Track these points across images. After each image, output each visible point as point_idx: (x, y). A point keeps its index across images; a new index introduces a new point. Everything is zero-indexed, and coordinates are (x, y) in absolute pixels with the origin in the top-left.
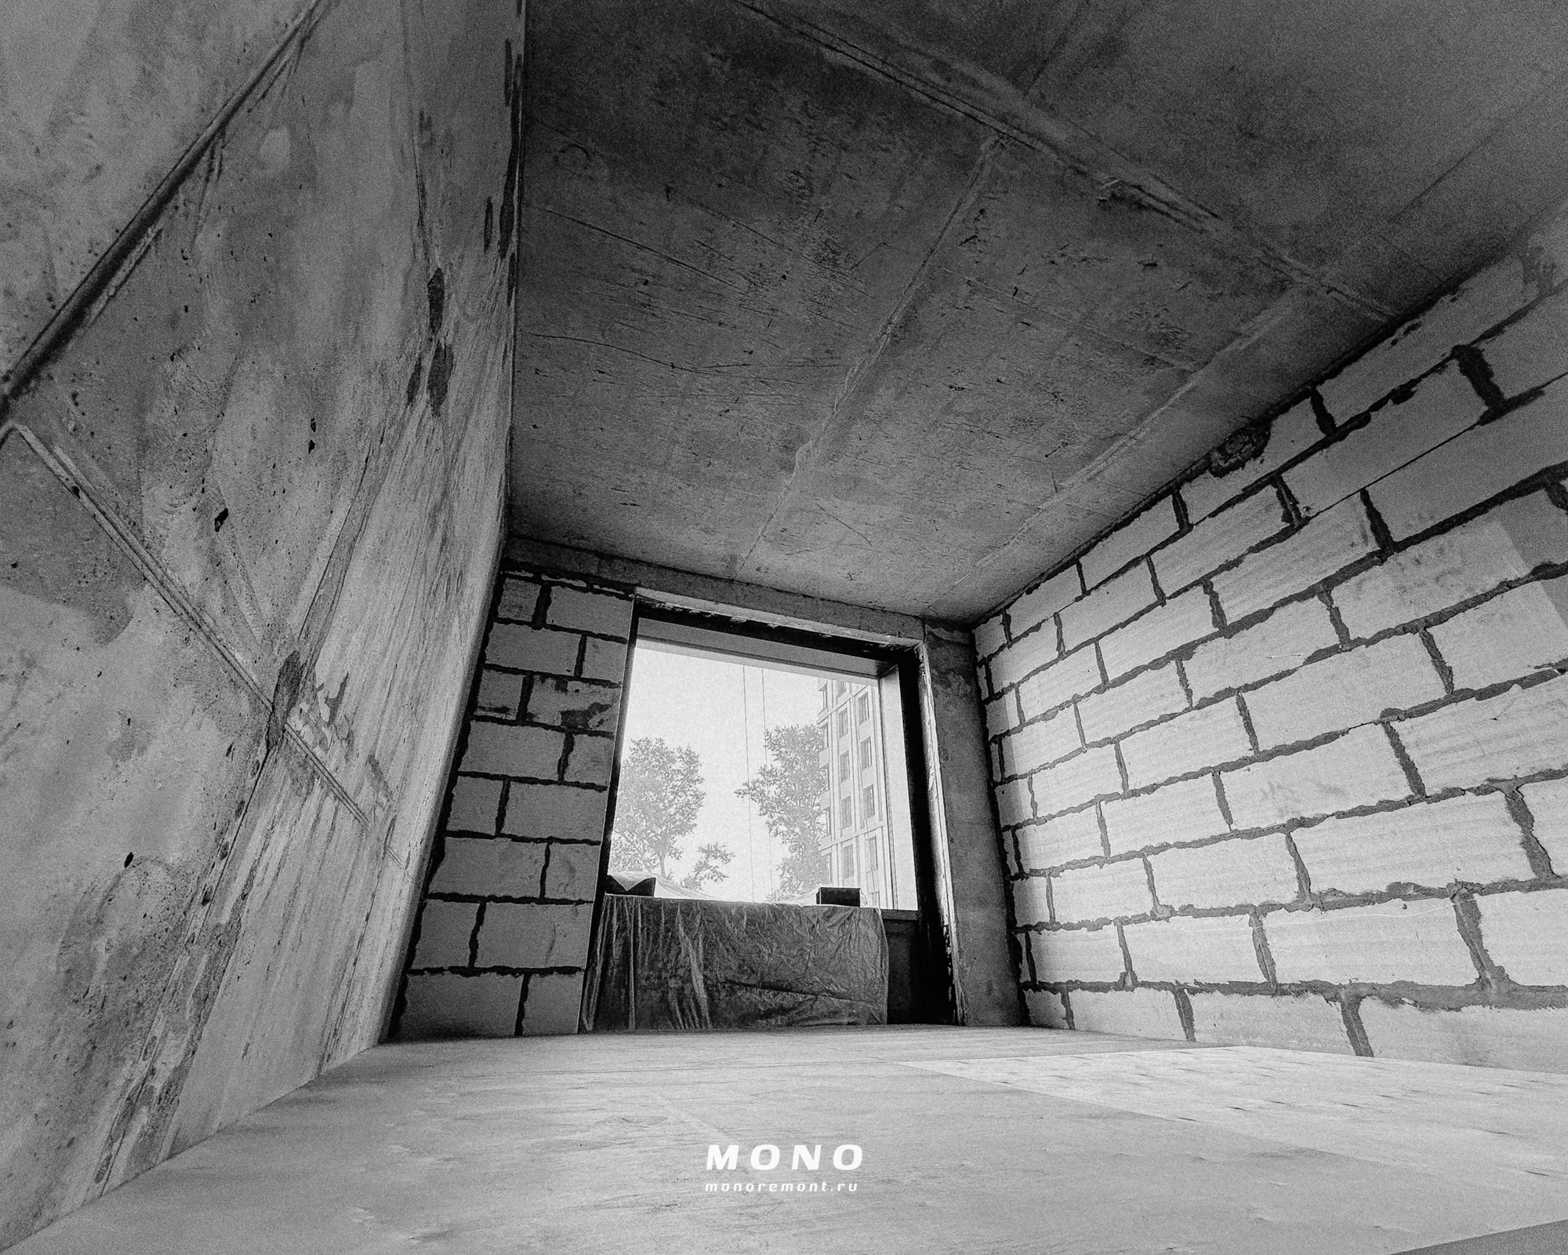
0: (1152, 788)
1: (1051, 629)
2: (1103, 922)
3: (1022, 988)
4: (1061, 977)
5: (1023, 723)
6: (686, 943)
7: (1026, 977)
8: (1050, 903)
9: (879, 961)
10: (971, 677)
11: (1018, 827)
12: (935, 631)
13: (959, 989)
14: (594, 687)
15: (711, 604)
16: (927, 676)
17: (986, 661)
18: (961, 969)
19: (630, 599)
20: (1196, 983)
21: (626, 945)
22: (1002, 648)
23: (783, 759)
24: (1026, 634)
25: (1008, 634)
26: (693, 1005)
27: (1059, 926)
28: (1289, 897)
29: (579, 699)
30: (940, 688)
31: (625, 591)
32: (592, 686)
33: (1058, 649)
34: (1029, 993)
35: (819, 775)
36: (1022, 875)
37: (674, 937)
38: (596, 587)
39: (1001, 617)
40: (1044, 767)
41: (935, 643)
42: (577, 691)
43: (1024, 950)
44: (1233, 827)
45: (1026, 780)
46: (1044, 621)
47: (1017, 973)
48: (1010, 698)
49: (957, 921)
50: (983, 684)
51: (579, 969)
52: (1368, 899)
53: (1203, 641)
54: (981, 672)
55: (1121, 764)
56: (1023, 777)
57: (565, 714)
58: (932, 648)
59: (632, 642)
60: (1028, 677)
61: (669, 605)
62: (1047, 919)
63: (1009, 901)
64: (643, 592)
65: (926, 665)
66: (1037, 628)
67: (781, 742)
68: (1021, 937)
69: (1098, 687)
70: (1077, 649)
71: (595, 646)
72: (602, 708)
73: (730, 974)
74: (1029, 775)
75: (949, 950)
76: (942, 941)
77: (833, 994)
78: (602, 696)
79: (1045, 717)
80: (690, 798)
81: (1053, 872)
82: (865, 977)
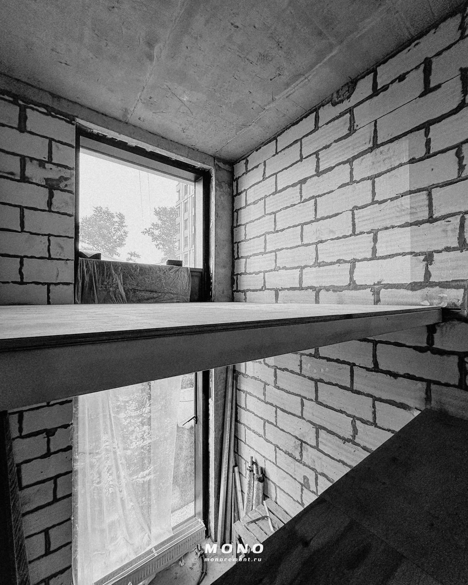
0: (283, 230)
1: (261, 167)
2: (260, 272)
3: (233, 292)
4: (245, 288)
5: (247, 205)
6: (115, 276)
7: (235, 289)
8: (245, 267)
9: (188, 284)
10: (231, 185)
11: (239, 242)
12: (218, 163)
13: (213, 292)
14: (60, 168)
15: (117, 134)
16: (213, 183)
17: (237, 179)
18: (215, 286)
19: (73, 124)
20: (281, 288)
21: (91, 276)
22: (243, 174)
23: (161, 220)
24: (253, 169)
25: (247, 168)
26: (120, 296)
27: (247, 274)
28: (312, 263)
29: (54, 173)
30: (218, 189)
31: (70, 119)
32: (59, 167)
33: (263, 176)
34: (235, 293)
35: (176, 227)
36: (238, 258)
37: (111, 274)
38: (53, 113)
39: (245, 161)
40: (250, 222)
41: (218, 169)
42: (51, 169)
43: (236, 281)
44: (303, 243)
45: (245, 226)
46: (260, 164)
47: (233, 287)
48: (243, 195)
49: (215, 272)
50: (235, 188)
51: (71, 283)
52: (332, 264)
53: (310, 177)
54: (235, 184)
55: (275, 221)
56: (243, 225)
57: (47, 180)
58: (216, 170)
59: (77, 147)
60: (250, 187)
61: (95, 131)
62: (244, 272)
63: (233, 266)
64: (79, 121)
65: (213, 178)
66: (257, 167)
67: (160, 212)
68: (235, 277)
69: (273, 193)
70: (269, 177)
71: (58, 147)
72: (66, 179)
73: (134, 287)
74: (245, 225)
75: (211, 281)
76: (209, 278)
77: (172, 293)
78: (66, 173)
79: (254, 203)
80: (122, 233)
81: (247, 257)
82: (183, 288)
